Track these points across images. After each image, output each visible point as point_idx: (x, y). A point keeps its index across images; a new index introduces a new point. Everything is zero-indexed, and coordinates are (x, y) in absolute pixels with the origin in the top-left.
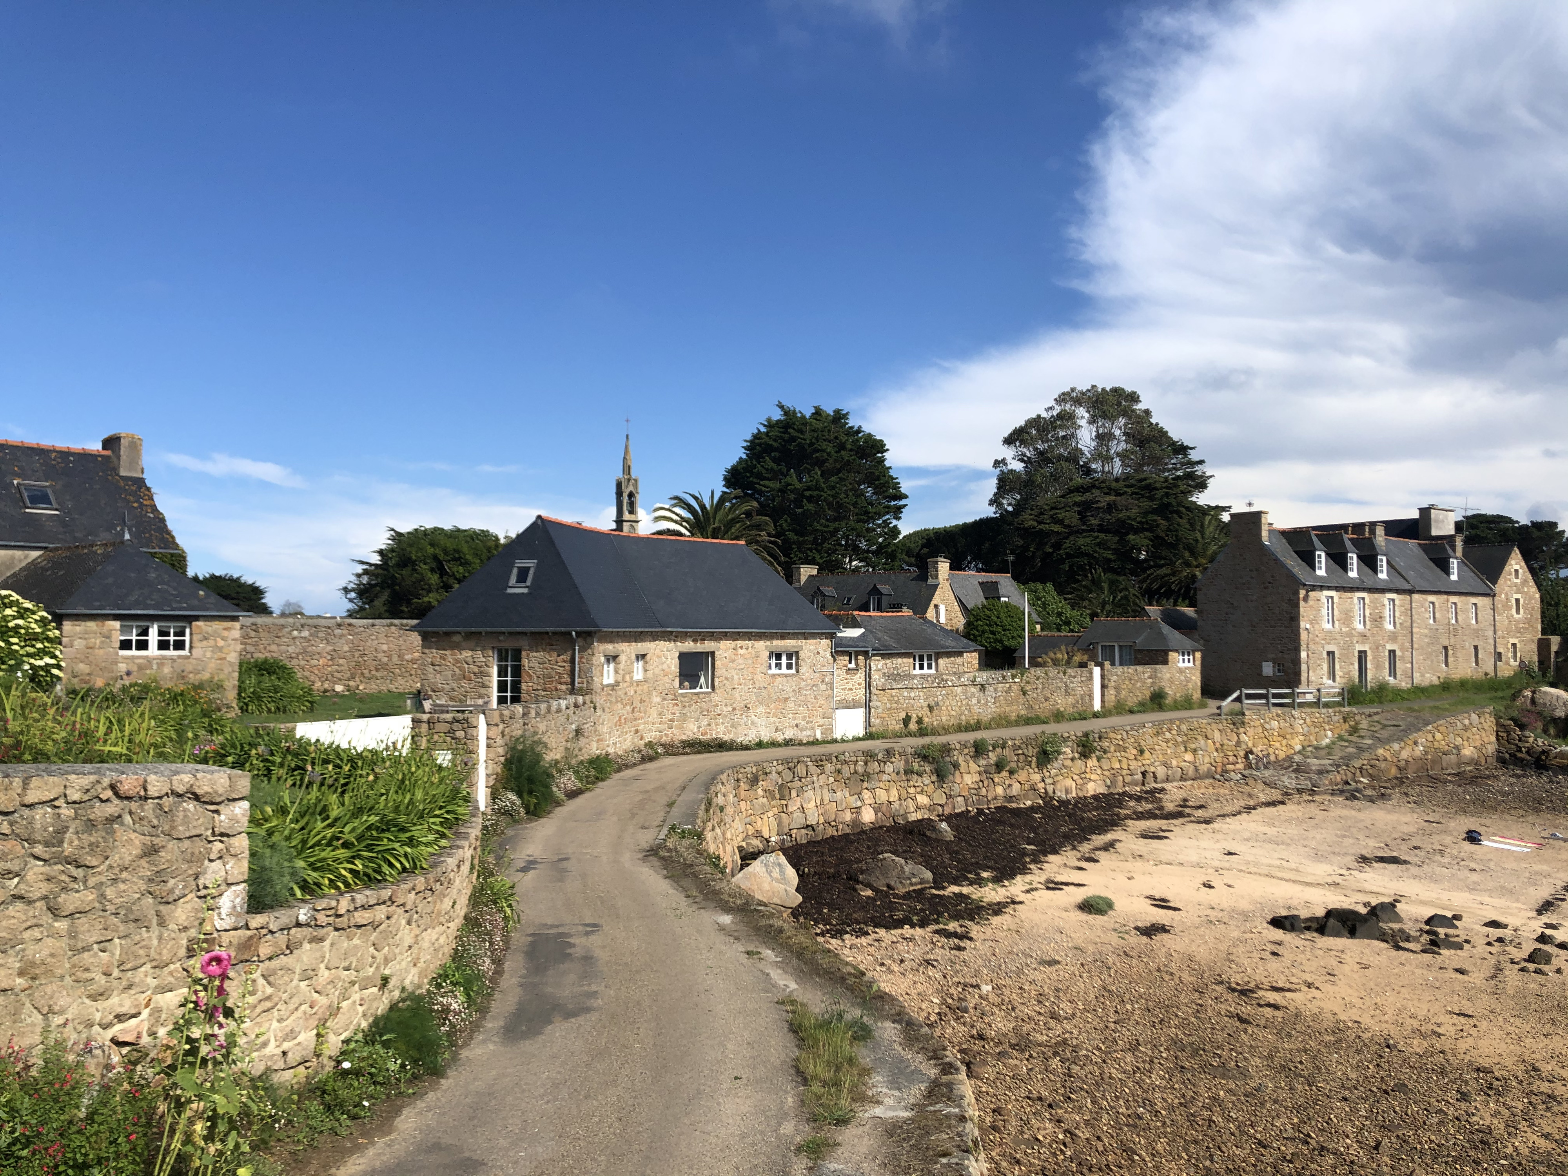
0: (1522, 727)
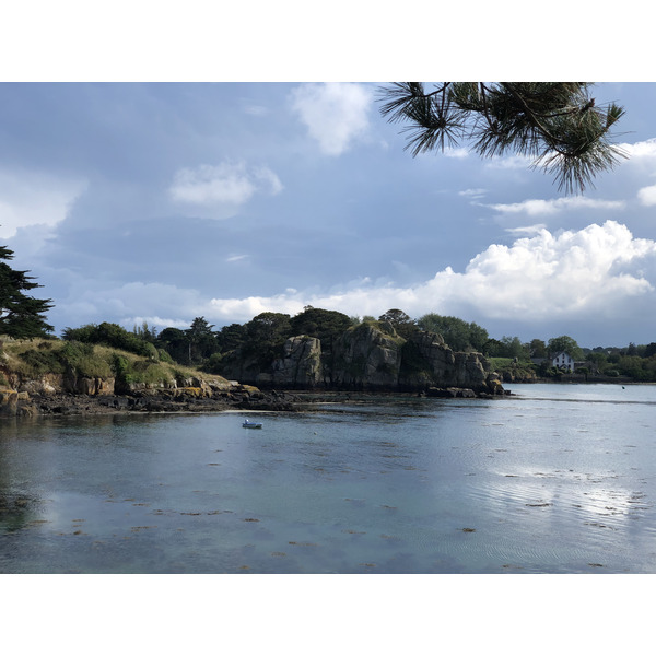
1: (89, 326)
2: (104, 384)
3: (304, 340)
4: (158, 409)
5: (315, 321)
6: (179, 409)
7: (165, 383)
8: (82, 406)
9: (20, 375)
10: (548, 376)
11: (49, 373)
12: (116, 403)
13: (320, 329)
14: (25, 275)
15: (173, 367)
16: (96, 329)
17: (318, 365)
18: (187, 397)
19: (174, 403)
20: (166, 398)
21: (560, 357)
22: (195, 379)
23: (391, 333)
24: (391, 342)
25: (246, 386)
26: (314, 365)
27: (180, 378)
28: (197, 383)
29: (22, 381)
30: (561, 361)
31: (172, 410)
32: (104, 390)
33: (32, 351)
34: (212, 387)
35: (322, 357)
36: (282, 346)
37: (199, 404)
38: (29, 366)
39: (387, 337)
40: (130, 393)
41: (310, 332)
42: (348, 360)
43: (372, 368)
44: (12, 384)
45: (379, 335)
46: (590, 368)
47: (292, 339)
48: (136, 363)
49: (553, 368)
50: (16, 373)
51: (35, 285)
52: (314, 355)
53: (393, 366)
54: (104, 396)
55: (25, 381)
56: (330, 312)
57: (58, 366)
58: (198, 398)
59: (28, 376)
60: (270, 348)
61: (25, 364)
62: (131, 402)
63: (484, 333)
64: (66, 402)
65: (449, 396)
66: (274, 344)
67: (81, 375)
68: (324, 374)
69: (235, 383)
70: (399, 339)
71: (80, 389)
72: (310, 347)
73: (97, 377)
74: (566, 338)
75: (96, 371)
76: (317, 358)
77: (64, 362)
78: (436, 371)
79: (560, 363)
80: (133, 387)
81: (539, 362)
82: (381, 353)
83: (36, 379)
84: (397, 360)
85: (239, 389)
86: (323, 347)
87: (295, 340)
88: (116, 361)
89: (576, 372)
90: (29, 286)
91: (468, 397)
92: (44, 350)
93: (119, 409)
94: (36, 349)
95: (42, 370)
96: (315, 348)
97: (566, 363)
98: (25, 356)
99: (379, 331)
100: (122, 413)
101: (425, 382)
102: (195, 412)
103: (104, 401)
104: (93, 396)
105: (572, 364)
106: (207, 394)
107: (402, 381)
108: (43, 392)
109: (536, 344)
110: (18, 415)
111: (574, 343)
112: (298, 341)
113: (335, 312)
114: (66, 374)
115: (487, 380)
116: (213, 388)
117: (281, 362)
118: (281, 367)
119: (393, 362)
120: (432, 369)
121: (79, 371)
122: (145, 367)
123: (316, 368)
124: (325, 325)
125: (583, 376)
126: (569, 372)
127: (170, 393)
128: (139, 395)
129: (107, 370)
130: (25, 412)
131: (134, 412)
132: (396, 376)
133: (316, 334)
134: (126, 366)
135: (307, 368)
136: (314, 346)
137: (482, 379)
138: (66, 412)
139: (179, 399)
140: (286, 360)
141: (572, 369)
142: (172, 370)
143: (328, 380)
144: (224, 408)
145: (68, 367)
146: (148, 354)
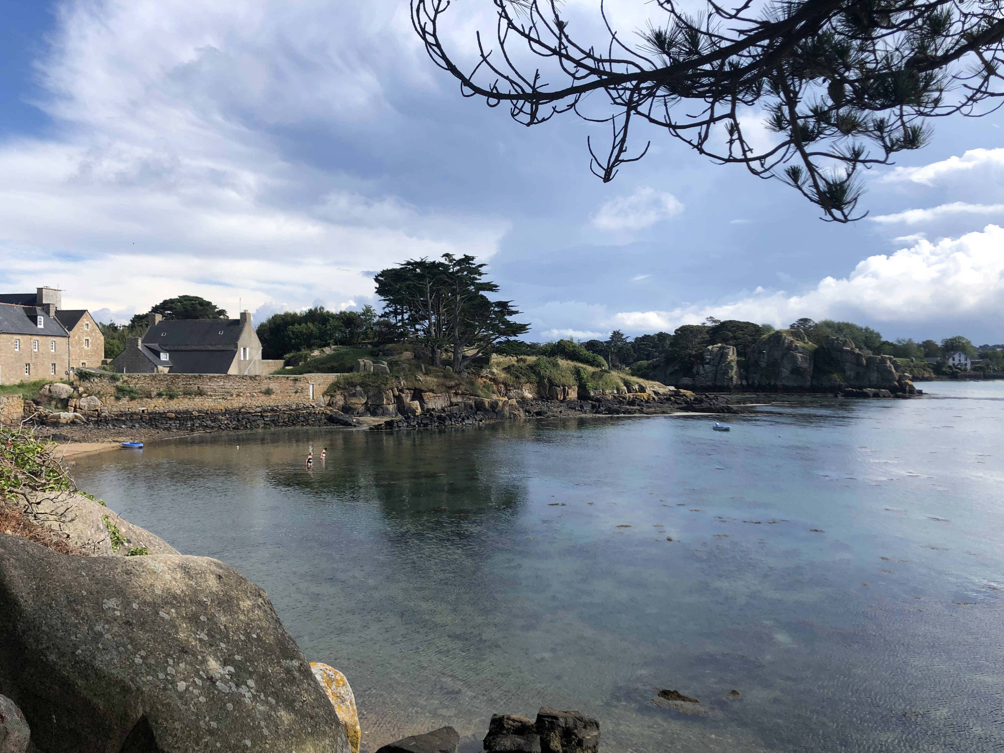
0: (38, 403)
1: (549, 343)
2: (570, 391)
3: (721, 348)
4: (618, 412)
5: (730, 331)
6: (635, 412)
7: (618, 389)
8: (555, 410)
9: (506, 385)
10: (944, 374)
11: (526, 383)
12: (582, 407)
13: (735, 338)
14: (509, 304)
15: (621, 375)
16: (555, 345)
17: (735, 369)
18: (638, 402)
19: (628, 407)
20: (620, 402)
21: (956, 356)
22: (640, 386)
23: (803, 340)
24: (803, 348)
25: (682, 390)
26: (732, 370)
27: (627, 384)
28: (642, 389)
29: (507, 390)
30: (958, 359)
31: (630, 413)
32: (570, 396)
33: (513, 365)
34: (654, 392)
35: (738, 362)
36: (702, 354)
37: (650, 407)
38: (512, 377)
39: (799, 344)
40: (591, 398)
41: (725, 340)
42: (763, 364)
43: (785, 372)
44: (500, 393)
45: (792, 341)
46: (988, 365)
47: (710, 347)
48: (594, 373)
49: (950, 367)
50: (503, 383)
51: (516, 312)
52: (732, 361)
53: (805, 369)
54: (570, 402)
55: (510, 390)
56: (744, 323)
57: (534, 377)
58: (647, 402)
59: (512, 386)
60: (690, 355)
61: (509, 376)
62: (593, 407)
63: (878, 336)
64: (542, 406)
65: (866, 396)
66: (694, 353)
67: (552, 383)
68: (741, 377)
69: (672, 388)
70: (811, 345)
71: (552, 396)
72: (727, 354)
73: (564, 386)
74: (960, 338)
75: (563, 380)
76: (734, 364)
77: (538, 374)
78: (848, 373)
79: (956, 362)
80: (592, 394)
81: (934, 361)
82: (794, 358)
83: (518, 388)
84: (810, 364)
85: (676, 394)
86: (739, 354)
87: (714, 348)
88: (577, 372)
89: (974, 369)
90: (511, 313)
91: (884, 397)
92: (521, 364)
93: (585, 413)
94: (515, 363)
95: (522, 381)
96: (732, 355)
97: (963, 361)
98: (508, 369)
99: (791, 338)
100: (589, 416)
101: (838, 383)
102: (649, 415)
103: (571, 406)
104: (562, 402)
105: (969, 362)
106: (654, 399)
107: (815, 383)
108: (523, 398)
109: (928, 345)
110: (510, 418)
111: (968, 343)
112: (716, 350)
113: (748, 323)
114: (540, 384)
115: (899, 381)
116: (656, 393)
117: (701, 368)
118: (702, 372)
119: (806, 365)
120: (844, 372)
121: (550, 381)
122: (601, 377)
123: (734, 373)
124: (739, 334)
125: (981, 373)
126: (965, 370)
127: (624, 398)
128: (598, 400)
129: (571, 380)
130: (515, 415)
131: (598, 415)
132: (809, 378)
133: (731, 342)
134: (585, 376)
135: (726, 373)
136: (731, 353)
137: (894, 379)
138: (546, 415)
139: (632, 403)
140: (706, 366)
141: (969, 367)
142: (621, 378)
143: (744, 382)
144: (672, 411)
145: (541, 378)
146: (599, 365)
